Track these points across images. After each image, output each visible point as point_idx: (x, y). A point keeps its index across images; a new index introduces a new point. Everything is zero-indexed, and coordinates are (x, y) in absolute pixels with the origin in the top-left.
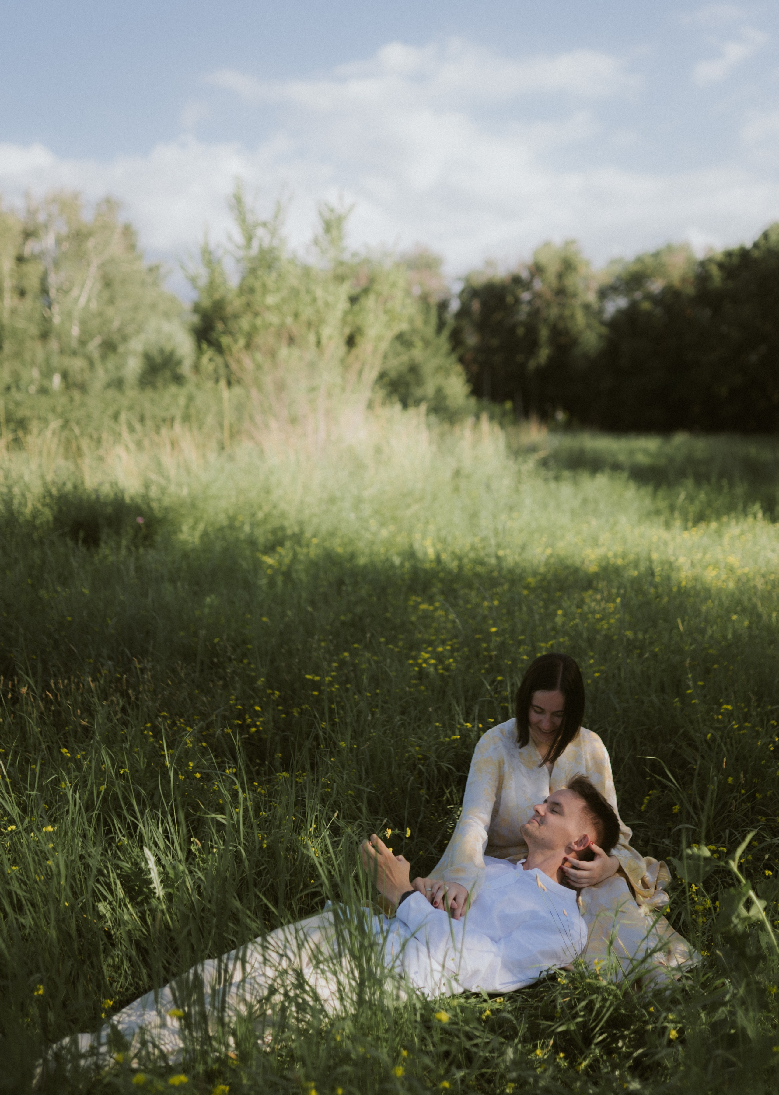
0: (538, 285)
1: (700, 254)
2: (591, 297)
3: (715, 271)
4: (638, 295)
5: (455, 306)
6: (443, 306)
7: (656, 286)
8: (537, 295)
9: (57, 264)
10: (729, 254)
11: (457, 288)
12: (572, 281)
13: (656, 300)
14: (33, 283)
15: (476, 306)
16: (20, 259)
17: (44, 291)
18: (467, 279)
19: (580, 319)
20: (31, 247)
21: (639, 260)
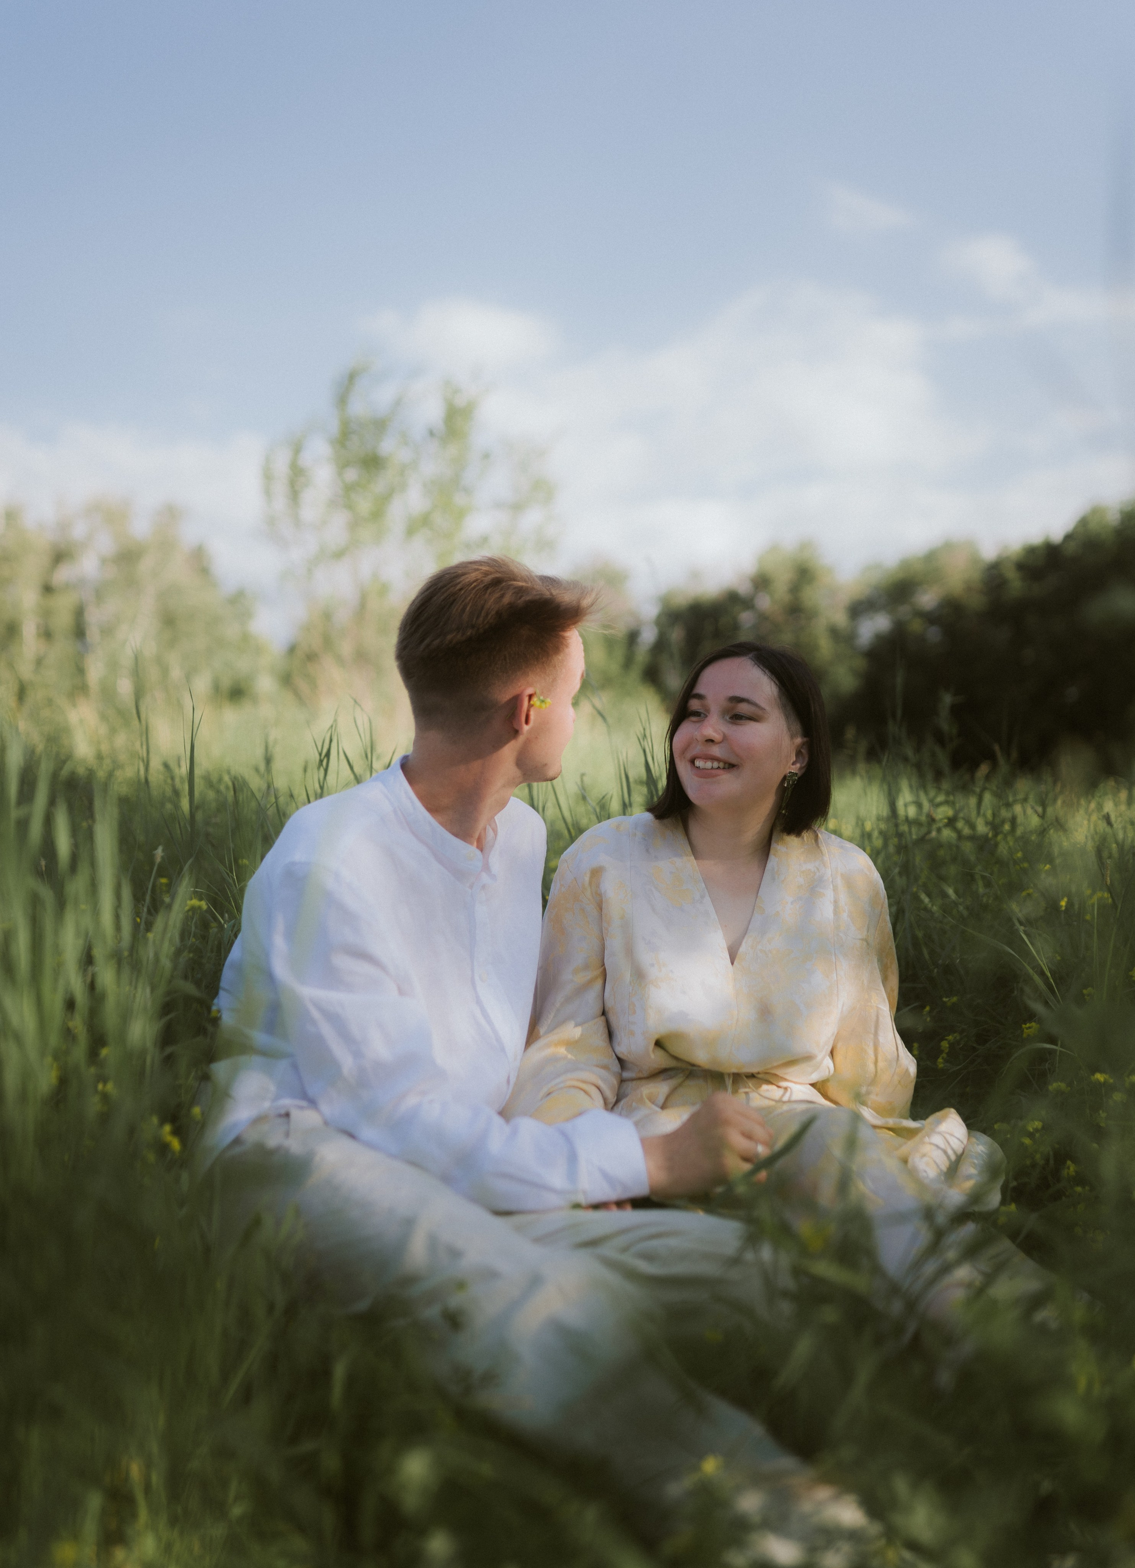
0: (764, 603)
1: (989, 552)
2: (840, 618)
3: (1012, 575)
4: (904, 610)
5: (648, 636)
6: (633, 637)
7: (928, 599)
8: (763, 617)
9: (100, 594)
10: (1031, 551)
11: (650, 611)
12: (812, 596)
13: (930, 618)
14: (63, 620)
15: (677, 635)
16: (48, 589)
17: (79, 632)
18: (665, 601)
19: (825, 648)
20: (63, 574)
21: (905, 564)
